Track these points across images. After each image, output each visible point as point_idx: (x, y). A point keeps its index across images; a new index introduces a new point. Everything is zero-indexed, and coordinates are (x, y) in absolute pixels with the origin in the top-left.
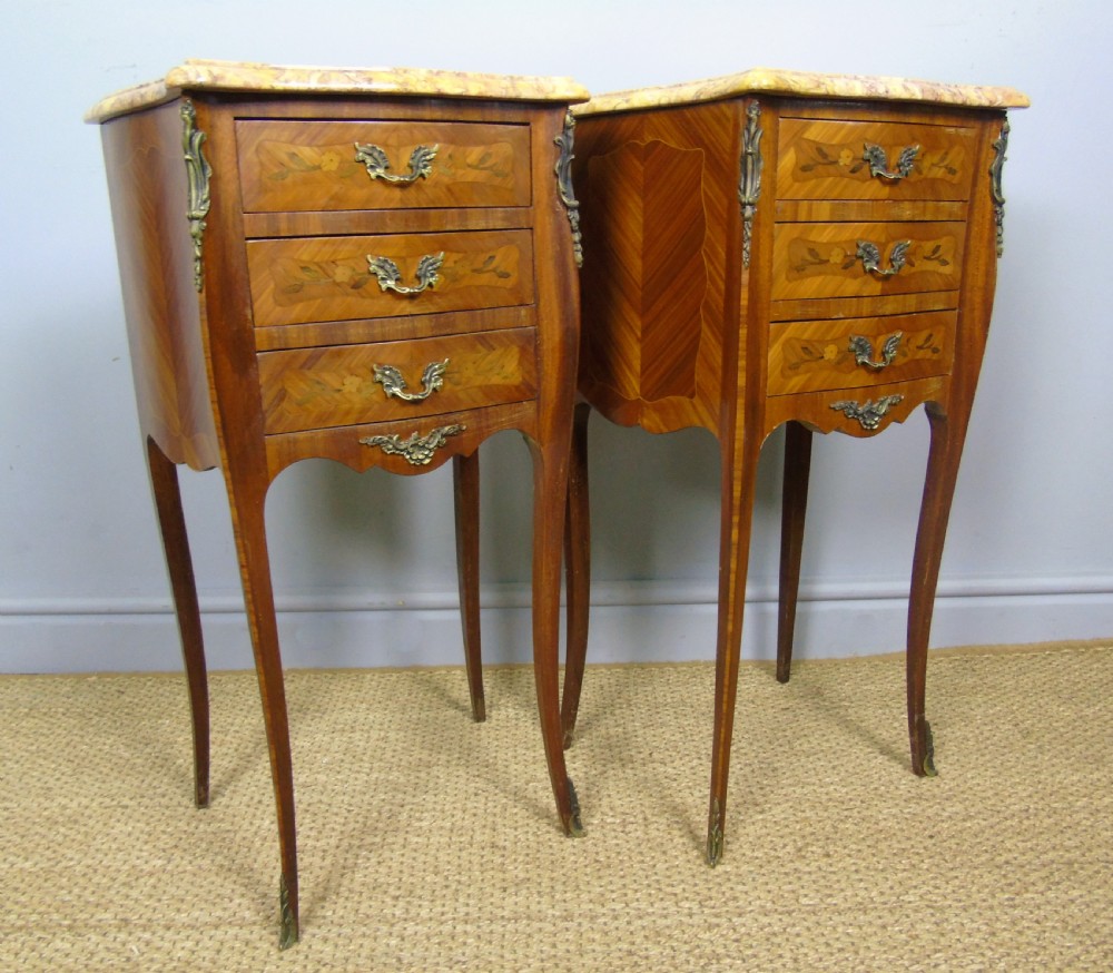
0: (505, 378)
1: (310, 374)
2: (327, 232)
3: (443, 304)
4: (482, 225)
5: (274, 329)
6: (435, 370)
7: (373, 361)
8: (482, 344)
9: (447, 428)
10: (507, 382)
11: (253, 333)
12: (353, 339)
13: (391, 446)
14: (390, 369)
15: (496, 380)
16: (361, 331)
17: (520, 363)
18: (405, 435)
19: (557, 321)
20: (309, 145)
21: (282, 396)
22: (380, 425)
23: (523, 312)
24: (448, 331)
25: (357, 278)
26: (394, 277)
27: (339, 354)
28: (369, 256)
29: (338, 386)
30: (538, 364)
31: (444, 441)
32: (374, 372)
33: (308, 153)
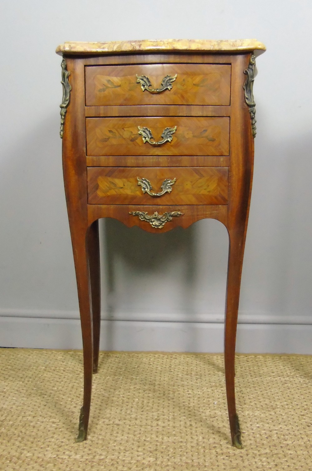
0: (209, 192)
1: (110, 179)
2: (121, 115)
3: (175, 151)
4: (200, 114)
5: (94, 158)
6: (168, 183)
7: (138, 175)
8: (197, 173)
9: (173, 213)
10: (211, 194)
11: (86, 158)
12: (129, 165)
13: (142, 217)
14: (145, 180)
15: (203, 192)
16: (133, 161)
17: (218, 185)
18: (151, 212)
19: (241, 165)
20: (116, 76)
21: (97, 187)
22: (139, 206)
23: (222, 159)
24: (177, 165)
25: (133, 136)
26: (150, 137)
27: (123, 171)
28: (139, 127)
29: (122, 186)
30: (229, 187)
31: (171, 218)
32: (138, 181)
33: (116, 80)
